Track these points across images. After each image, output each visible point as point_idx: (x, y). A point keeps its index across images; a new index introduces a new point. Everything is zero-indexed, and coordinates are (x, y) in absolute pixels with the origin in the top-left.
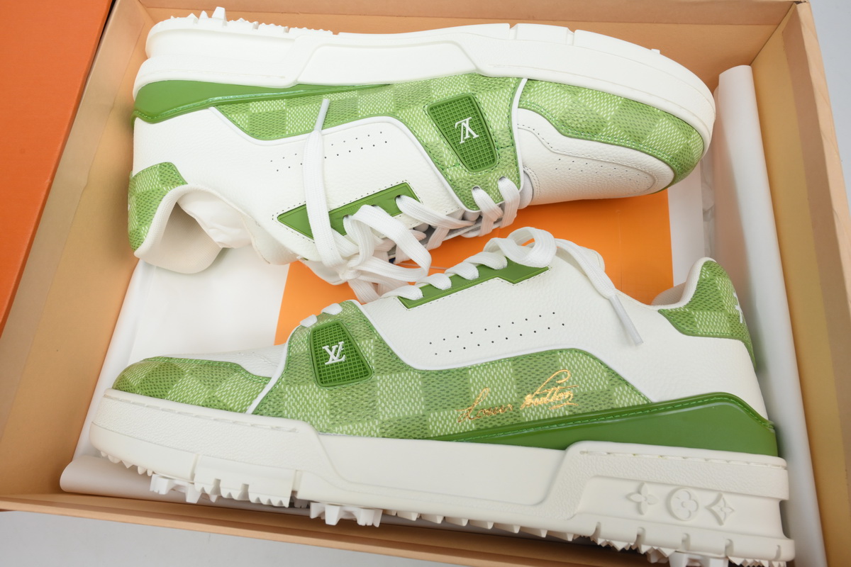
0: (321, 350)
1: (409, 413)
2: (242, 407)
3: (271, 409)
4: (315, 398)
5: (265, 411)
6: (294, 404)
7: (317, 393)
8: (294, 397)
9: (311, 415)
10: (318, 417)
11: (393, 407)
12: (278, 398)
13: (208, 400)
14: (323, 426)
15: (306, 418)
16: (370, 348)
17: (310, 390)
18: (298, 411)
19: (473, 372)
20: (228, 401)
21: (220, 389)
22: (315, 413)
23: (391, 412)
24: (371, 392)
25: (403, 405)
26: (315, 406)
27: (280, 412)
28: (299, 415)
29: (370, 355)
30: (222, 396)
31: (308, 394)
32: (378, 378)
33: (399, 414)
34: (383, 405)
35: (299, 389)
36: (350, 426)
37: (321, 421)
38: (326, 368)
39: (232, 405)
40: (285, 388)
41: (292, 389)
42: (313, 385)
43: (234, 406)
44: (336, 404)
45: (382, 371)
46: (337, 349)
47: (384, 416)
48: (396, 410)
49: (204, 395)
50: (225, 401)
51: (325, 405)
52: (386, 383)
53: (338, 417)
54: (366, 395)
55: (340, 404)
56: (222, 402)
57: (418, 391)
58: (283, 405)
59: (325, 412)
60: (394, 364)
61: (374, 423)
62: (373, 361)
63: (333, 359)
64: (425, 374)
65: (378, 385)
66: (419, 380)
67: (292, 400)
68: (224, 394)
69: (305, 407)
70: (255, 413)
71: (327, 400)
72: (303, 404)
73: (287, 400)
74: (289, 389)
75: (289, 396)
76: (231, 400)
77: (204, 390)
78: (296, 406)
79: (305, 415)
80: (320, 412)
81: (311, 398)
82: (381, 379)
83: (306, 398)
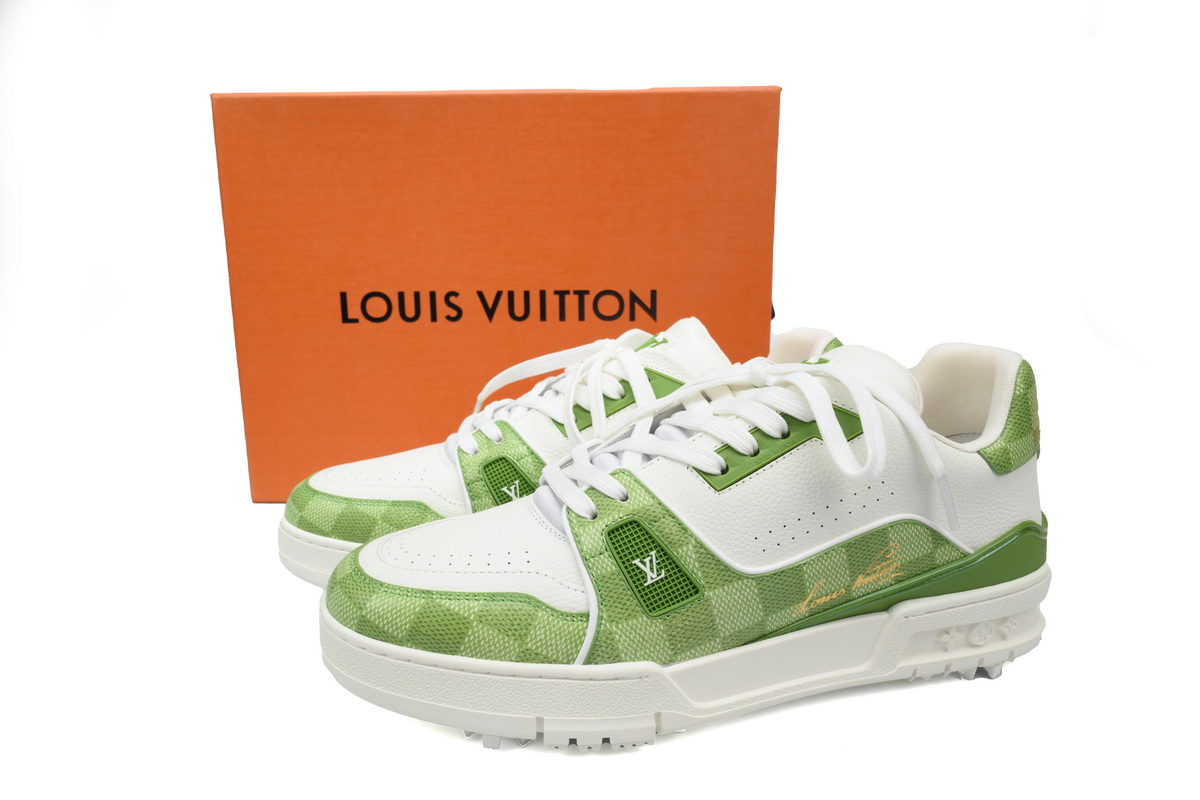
0: (631, 565)
1: (748, 623)
2: (568, 656)
3: (606, 656)
4: (650, 633)
5: (599, 659)
6: (629, 645)
7: (651, 626)
8: (626, 636)
9: (651, 652)
10: (659, 651)
11: (733, 622)
12: (609, 642)
13: (522, 655)
14: (666, 658)
15: (646, 656)
16: (691, 557)
17: (641, 624)
18: (636, 651)
19: (807, 568)
20: (548, 652)
21: (532, 640)
22: (655, 648)
23: (731, 627)
24: (707, 612)
25: (742, 618)
26: (652, 640)
27: (617, 656)
28: (638, 654)
29: (695, 566)
30: (538, 648)
31: (641, 630)
32: (711, 594)
33: (739, 627)
34: (722, 622)
35: (628, 625)
36: (693, 651)
37: (662, 655)
38: (647, 590)
39: (554, 657)
40: (611, 626)
41: (620, 626)
42: (642, 618)
43: (558, 657)
44: (674, 633)
45: (714, 586)
46: (651, 561)
47: (724, 633)
48: (736, 625)
49: (515, 649)
50: (544, 653)
51: (662, 637)
52: (721, 599)
53: (679, 646)
54: (703, 617)
55: (678, 632)
56: (541, 654)
57: (755, 600)
58: (618, 649)
59: (664, 645)
60: (726, 573)
61: (715, 642)
62: (700, 575)
63: (652, 577)
64: (759, 579)
65: (713, 603)
66: (754, 587)
67: (625, 641)
68: (539, 644)
69: (642, 644)
70: (589, 661)
71: (664, 632)
72: (639, 641)
73: (619, 641)
74: (617, 627)
75: (621, 636)
76: (552, 650)
77: (511, 642)
78: (632, 647)
79: (645, 653)
80: (659, 645)
81: (645, 634)
82: (714, 594)
83: (639, 635)
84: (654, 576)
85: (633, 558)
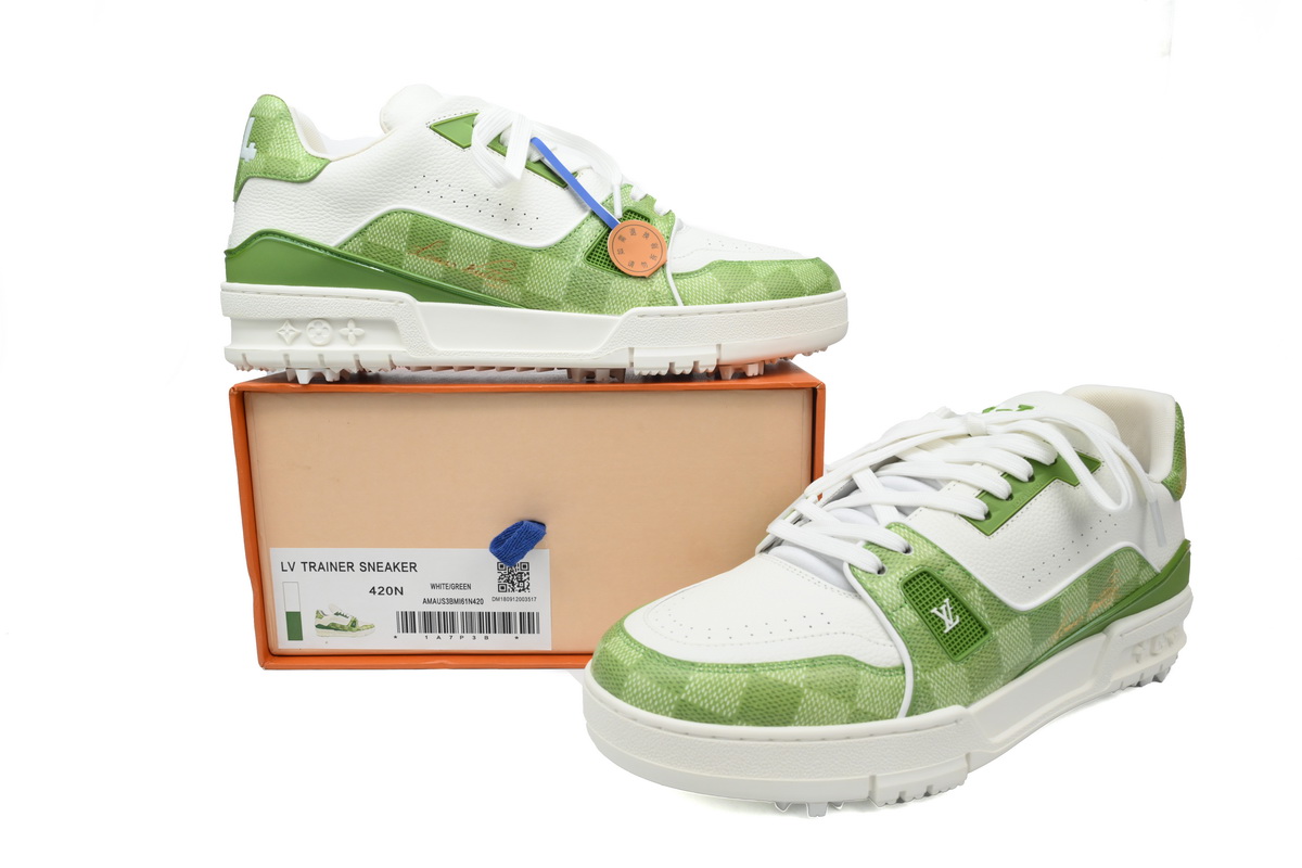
0: (930, 614)
1: (1022, 657)
2: (892, 711)
3: (925, 705)
4: (956, 677)
5: (919, 709)
6: (941, 691)
7: (956, 671)
8: (938, 684)
9: (957, 696)
10: (962, 695)
11: (1012, 658)
12: (925, 691)
13: (852, 716)
14: (968, 699)
15: (954, 701)
16: (977, 601)
17: (949, 671)
18: (947, 696)
21: (860, 700)
22: (959, 692)
23: (1011, 662)
24: (995, 651)
26: (958, 684)
27: (934, 704)
28: (949, 700)
29: (981, 609)
30: (866, 706)
31: (949, 676)
32: (997, 633)
33: (1015, 661)
34: (1006, 659)
35: (938, 672)
37: (965, 697)
38: (947, 637)
40: (926, 676)
41: (932, 675)
42: (948, 664)
43: (884, 713)
44: (973, 675)
45: (998, 626)
47: (1007, 668)
49: (846, 711)
50: (872, 710)
51: (965, 680)
52: (1005, 638)
53: (977, 686)
54: (993, 656)
55: (976, 674)
56: (869, 712)
57: (1027, 634)
58: (933, 697)
59: (966, 687)
60: (1006, 612)
61: (1000, 678)
62: (986, 616)
63: (950, 624)
65: (999, 641)
66: (1027, 622)
67: (938, 688)
68: (867, 703)
69: (951, 690)
70: (910, 713)
71: (965, 675)
72: (948, 687)
73: (934, 689)
74: (930, 676)
75: (934, 685)
76: (878, 707)
77: (842, 705)
78: (944, 693)
79: (953, 698)
80: (963, 689)
81: (952, 679)
82: (999, 634)
83: (948, 681)
84: (951, 621)
85: (930, 608)
